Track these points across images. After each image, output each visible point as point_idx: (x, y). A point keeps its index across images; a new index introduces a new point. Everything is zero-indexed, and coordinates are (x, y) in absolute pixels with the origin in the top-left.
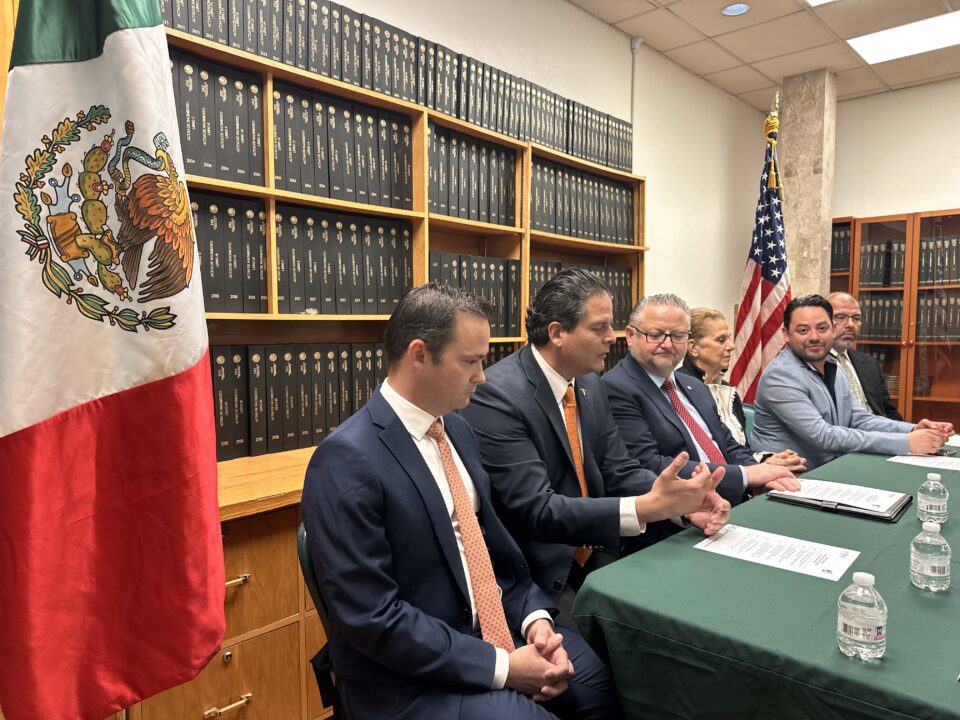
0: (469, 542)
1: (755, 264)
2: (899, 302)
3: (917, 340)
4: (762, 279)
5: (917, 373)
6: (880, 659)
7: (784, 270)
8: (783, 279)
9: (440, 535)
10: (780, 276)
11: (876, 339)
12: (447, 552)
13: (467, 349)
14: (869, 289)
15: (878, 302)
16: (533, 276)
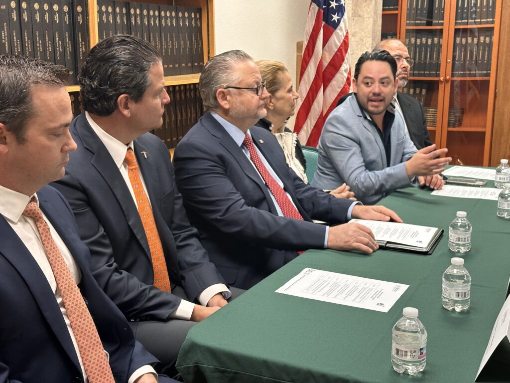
0: (75, 316)
1: (317, 8)
2: (439, 40)
3: (453, 75)
4: (324, 23)
5: (451, 106)
6: (422, 372)
7: (343, 14)
8: (342, 24)
9: (47, 314)
10: (339, 21)
11: (419, 75)
12: (55, 329)
13: (51, 121)
14: (415, 28)
15: (421, 41)
16: (100, 17)
